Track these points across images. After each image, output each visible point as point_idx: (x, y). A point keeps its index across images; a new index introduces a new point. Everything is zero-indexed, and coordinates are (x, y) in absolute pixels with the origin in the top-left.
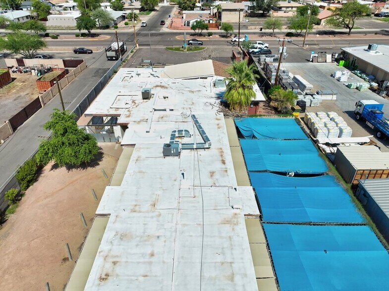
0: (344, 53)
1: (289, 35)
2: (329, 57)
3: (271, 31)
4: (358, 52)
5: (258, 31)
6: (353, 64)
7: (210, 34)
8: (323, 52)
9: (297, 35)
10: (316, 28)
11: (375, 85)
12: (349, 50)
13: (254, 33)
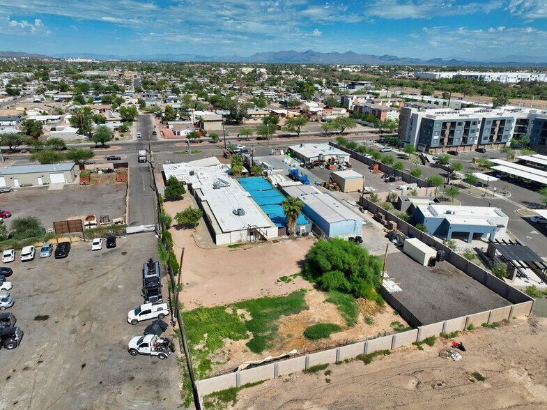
0: (290, 149)
1: (258, 139)
2: (282, 152)
3: (245, 136)
4: (296, 148)
5: (236, 137)
6: (294, 155)
7: (201, 141)
8: (278, 150)
9: (264, 139)
10: (278, 132)
11: (302, 163)
12: (292, 147)
13: (234, 139)
